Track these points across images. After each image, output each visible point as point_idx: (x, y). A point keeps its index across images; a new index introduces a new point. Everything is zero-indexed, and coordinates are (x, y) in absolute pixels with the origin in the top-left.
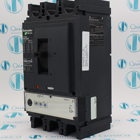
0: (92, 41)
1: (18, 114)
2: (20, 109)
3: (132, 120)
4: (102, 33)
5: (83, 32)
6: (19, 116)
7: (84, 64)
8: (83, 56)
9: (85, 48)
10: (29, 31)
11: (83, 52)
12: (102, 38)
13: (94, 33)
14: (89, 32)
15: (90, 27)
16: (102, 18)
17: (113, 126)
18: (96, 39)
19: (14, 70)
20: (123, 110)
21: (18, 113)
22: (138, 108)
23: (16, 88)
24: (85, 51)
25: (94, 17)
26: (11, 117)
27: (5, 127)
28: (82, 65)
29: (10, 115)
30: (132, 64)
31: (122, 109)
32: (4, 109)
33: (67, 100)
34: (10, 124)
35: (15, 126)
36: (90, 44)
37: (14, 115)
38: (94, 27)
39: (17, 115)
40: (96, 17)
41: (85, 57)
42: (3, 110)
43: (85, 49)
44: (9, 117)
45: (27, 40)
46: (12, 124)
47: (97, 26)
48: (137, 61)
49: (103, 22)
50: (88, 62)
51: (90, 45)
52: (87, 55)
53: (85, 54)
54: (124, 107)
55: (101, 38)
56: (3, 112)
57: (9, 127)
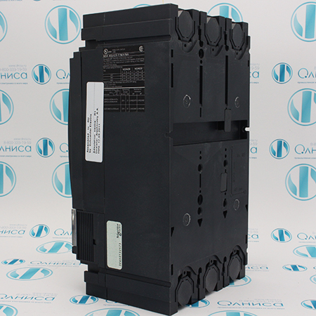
0: (112, 100)
1: (66, 246)
3: (295, 268)
4: (140, 83)
5: (89, 84)
7: (91, 148)
8: (87, 132)
9: (93, 115)
11: (88, 124)
12: (139, 94)
13: (118, 85)
14: (102, 83)
15: (104, 73)
16: (141, 49)
17: (251, 280)
18: (123, 97)
20: (279, 243)
22: (309, 240)
24: (93, 122)
25: (116, 48)
28: (86, 150)
29: (49, 247)
30: (300, 149)
31: (275, 242)
35: (51, 273)
36: (104, 107)
38: (118, 71)
40: (123, 48)
41: (93, 133)
43: (94, 118)
44: (45, 250)
47: (124, 67)
48: (311, 144)
49: (143, 57)
50: (101, 144)
51: (104, 111)
52: (97, 130)
53: (92, 128)
54: (282, 238)
55: (135, 94)
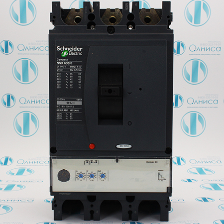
2: (29, 164)
6: (29, 173)
10: (73, 49)
19: (20, 107)
21: (26, 169)
23: (24, 134)
26: (18, 174)
27: (10, 188)
32: (6, 163)
33: (153, 162)
34: (17, 184)
37: (21, 172)
39: (26, 172)
42: (4, 164)
45: (68, 66)
46: (19, 183)
56: (5, 167)
57: (15, 188)
